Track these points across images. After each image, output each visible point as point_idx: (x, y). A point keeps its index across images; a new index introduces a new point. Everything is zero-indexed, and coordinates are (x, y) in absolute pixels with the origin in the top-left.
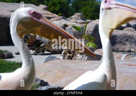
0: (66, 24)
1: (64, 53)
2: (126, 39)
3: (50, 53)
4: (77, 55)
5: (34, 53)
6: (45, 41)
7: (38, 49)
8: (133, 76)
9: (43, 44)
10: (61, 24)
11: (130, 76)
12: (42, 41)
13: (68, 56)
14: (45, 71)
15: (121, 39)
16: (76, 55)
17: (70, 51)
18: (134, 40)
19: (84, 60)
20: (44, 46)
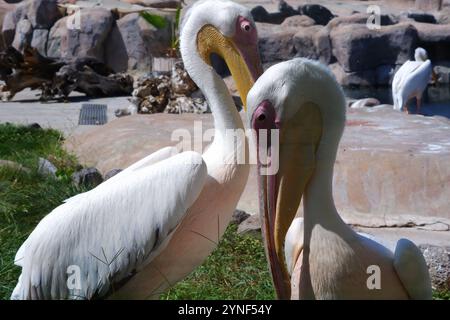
0: (116, 10)
1: (139, 96)
2: (291, 48)
3: (83, 94)
4: (178, 100)
5: (38, 98)
6: (67, 62)
7: (50, 86)
8: (382, 155)
9: (61, 70)
10: (101, 9)
11: (372, 154)
12: (60, 61)
13: (152, 104)
14: (124, 147)
15: (278, 50)
16: (175, 99)
17: (156, 87)
18: (315, 50)
19: (198, 113)
20: (66, 76)
